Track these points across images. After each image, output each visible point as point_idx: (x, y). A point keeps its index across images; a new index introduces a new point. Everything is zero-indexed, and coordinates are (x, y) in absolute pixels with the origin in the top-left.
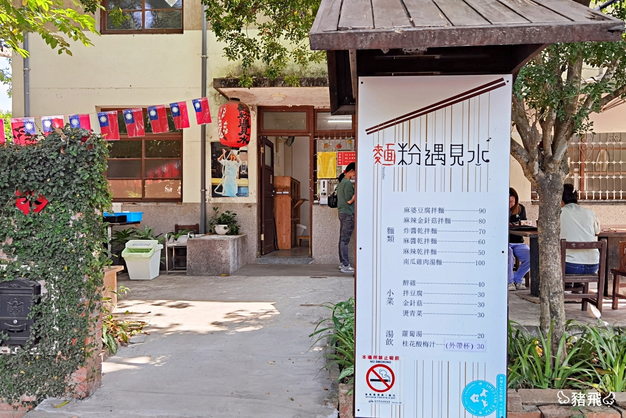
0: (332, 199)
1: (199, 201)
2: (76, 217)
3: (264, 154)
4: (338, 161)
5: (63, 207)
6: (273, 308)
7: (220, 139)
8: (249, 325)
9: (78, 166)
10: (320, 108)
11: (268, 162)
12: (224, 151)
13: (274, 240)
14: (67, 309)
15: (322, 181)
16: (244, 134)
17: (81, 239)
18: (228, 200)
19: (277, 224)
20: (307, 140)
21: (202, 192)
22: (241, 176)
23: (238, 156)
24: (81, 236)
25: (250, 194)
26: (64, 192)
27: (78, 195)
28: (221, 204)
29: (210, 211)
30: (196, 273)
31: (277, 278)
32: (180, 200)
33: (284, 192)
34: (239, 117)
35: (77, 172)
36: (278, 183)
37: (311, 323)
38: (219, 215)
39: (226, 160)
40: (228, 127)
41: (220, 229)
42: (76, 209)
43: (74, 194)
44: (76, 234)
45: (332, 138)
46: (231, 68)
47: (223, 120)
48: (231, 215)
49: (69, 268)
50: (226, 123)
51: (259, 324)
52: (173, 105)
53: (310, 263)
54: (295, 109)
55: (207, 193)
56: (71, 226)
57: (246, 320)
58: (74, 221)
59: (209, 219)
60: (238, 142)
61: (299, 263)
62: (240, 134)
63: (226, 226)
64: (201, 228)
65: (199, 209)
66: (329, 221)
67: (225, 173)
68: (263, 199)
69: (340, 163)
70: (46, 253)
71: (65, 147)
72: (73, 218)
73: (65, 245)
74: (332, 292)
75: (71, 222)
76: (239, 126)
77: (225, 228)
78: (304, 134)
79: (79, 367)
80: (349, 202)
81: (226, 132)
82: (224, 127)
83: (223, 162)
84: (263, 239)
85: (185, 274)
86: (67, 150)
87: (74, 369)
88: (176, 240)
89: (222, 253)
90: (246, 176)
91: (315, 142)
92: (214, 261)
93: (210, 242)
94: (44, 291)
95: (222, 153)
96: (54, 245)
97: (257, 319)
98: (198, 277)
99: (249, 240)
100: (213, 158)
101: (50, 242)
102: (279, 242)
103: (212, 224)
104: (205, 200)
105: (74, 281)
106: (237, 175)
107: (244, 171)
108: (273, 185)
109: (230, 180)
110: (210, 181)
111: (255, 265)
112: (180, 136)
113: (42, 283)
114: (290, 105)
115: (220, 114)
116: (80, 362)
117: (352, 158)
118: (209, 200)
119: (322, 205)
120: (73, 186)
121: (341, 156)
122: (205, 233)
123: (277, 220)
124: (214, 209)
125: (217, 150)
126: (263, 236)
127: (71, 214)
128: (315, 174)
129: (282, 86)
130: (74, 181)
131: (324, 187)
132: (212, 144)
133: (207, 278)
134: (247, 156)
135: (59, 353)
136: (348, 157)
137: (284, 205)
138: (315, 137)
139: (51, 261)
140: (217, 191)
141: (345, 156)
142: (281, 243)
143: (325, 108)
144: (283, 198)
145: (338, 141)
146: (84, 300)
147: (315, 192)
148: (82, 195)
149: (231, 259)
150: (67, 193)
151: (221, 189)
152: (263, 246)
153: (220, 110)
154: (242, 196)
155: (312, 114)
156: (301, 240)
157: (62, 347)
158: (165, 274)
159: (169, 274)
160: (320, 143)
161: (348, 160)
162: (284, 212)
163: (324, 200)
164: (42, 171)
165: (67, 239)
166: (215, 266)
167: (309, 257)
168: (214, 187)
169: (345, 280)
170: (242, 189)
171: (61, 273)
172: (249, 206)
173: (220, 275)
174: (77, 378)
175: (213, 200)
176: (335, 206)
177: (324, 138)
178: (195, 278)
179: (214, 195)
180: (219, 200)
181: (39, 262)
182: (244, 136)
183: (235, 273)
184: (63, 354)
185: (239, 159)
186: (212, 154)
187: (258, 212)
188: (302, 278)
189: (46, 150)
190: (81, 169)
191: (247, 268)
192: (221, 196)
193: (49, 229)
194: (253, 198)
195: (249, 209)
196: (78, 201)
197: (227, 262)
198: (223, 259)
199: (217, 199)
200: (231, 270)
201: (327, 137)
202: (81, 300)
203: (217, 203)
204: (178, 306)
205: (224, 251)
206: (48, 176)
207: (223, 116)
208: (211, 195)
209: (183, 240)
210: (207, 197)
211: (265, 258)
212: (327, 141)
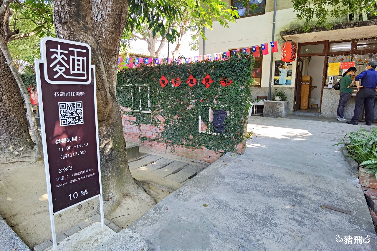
0: (337, 86)
1: (268, 86)
2: (242, 87)
3: (299, 65)
4: (341, 67)
5: (238, 84)
6: (308, 132)
7: (282, 59)
8: (299, 138)
9: (244, 67)
10: (333, 41)
11: (300, 69)
12: (281, 65)
13: (300, 105)
14: (236, 122)
15: (330, 77)
16: (293, 56)
17: (243, 96)
18: (281, 86)
19: (301, 98)
20: (323, 58)
21: (270, 82)
22: (288, 75)
23: (288, 66)
24: (244, 95)
25: (292, 83)
26: (238, 78)
27: (244, 79)
28: (278, 88)
29: (273, 90)
30: (267, 116)
31: (305, 121)
32: (260, 86)
33: (306, 83)
34: (291, 48)
35: (244, 70)
36: (303, 79)
37: (330, 140)
38: (277, 93)
39: (282, 69)
40: (286, 53)
41: (278, 98)
42: (243, 84)
43: (242, 78)
44: (241, 94)
45: (338, 55)
46: (287, 27)
47: (284, 50)
48: (283, 92)
49: (238, 107)
50: (285, 51)
51: (304, 138)
52: (262, 45)
53: (320, 116)
54: (318, 43)
55: (272, 83)
56: (240, 91)
57: (297, 136)
58: (241, 89)
59: (272, 94)
60: (290, 60)
61: (314, 115)
62: (291, 56)
63: (280, 97)
64: (268, 98)
65: (268, 90)
66: (332, 97)
67: (281, 74)
68: (297, 86)
69: (342, 68)
70: (230, 101)
71: (240, 60)
72: (241, 88)
73: (237, 98)
74: (336, 129)
75: (240, 90)
76: (291, 52)
77: (280, 98)
78: (322, 55)
79: (239, 143)
80: (348, 87)
81: (285, 55)
82: (284, 53)
83: (280, 69)
84: (296, 103)
85: (262, 116)
86: (241, 61)
87: (238, 143)
88: (258, 102)
89: (279, 108)
90: (290, 75)
91: (328, 58)
92: (275, 111)
93: (274, 103)
94: (228, 115)
95: (280, 65)
96: (233, 98)
97: (302, 136)
98: (268, 118)
99: (290, 104)
100: (275, 68)
101: (232, 97)
102: (302, 106)
103: (274, 96)
104: (271, 86)
105: (240, 112)
106: (286, 75)
107: (290, 73)
108: (301, 79)
109: (283, 77)
110: (274, 77)
111: (292, 115)
112: (261, 59)
113: (228, 112)
114: (316, 41)
115: (282, 47)
116: (240, 141)
117: (350, 65)
118: (273, 86)
119: (329, 89)
120: (242, 75)
121: (343, 64)
122: (270, 100)
123: (302, 96)
124: (275, 90)
125: (278, 64)
126: (296, 102)
127: (240, 86)
128: (326, 74)
129: (315, 31)
130: (243, 73)
131: (331, 80)
132: (276, 62)
133: (272, 118)
134: (292, 66)
135: (233, 137)
136: (347, 64)
137: (306, 89)
138: (328, 56)
139: (232, 104)
140: (276, 82)
141: (345, 64)
142: (303, 106)
143: (336, 41)
144: (306, 86)
145: (342, 57)
146: (243, 119)
147: (325, 82)
148: (245, 79)
149: (283, 111)
150: (240, 78)
151: (278, 81)
152: (296, 107)
153: (282, 46)
154: (288, 84)
155: (328, 45)
156: (311, 105)
157: (234, 135)
158: (254, 115)
159: (255, 115)
160: (330, 58)
161: (347, 66)
162: (305, 92)
163: (330, 86)
164: (231, 70)
165: (238, 96)
166: (276, 113)
167: (319, 113)
168: (275, 80)
169: (342, 124)
170: (288, 81)
171: (235, 109)
172: (291, 88)
173: (278, 117)
174: (239, 147)
175: (275, 86)
176: (339, 89)
177: (333, 56)
178: (267, 118)
179: (275, 84)
180: (277, 86)
181: (228, 104)
182: (293, 57)
183: (284, 117)
184: (234, 137)
185: (287, 68)
186: (275, 66)
187: (295, 92)
188: (318, 122)
189: (233, 62)
190: (246, 68)
191: (289, 115)
192: (278, 84)
193: (232, 92)
194: (293, 85)
195: (291, 90)
196: (244, 81)
197: (281, 112)
198: (280, 111)
199: (276, 85)
200: (283, 116)
201: (335, 55)
202: (242, 119)
203: (276, 87)
204: (265, 127)
205: (280, 107)
206: (233, 72)
207: (284, 48)
208: (274, 84)
209: (261, 103)
210: (272, 85)
211: (295, 112)
212: (335, 57)
